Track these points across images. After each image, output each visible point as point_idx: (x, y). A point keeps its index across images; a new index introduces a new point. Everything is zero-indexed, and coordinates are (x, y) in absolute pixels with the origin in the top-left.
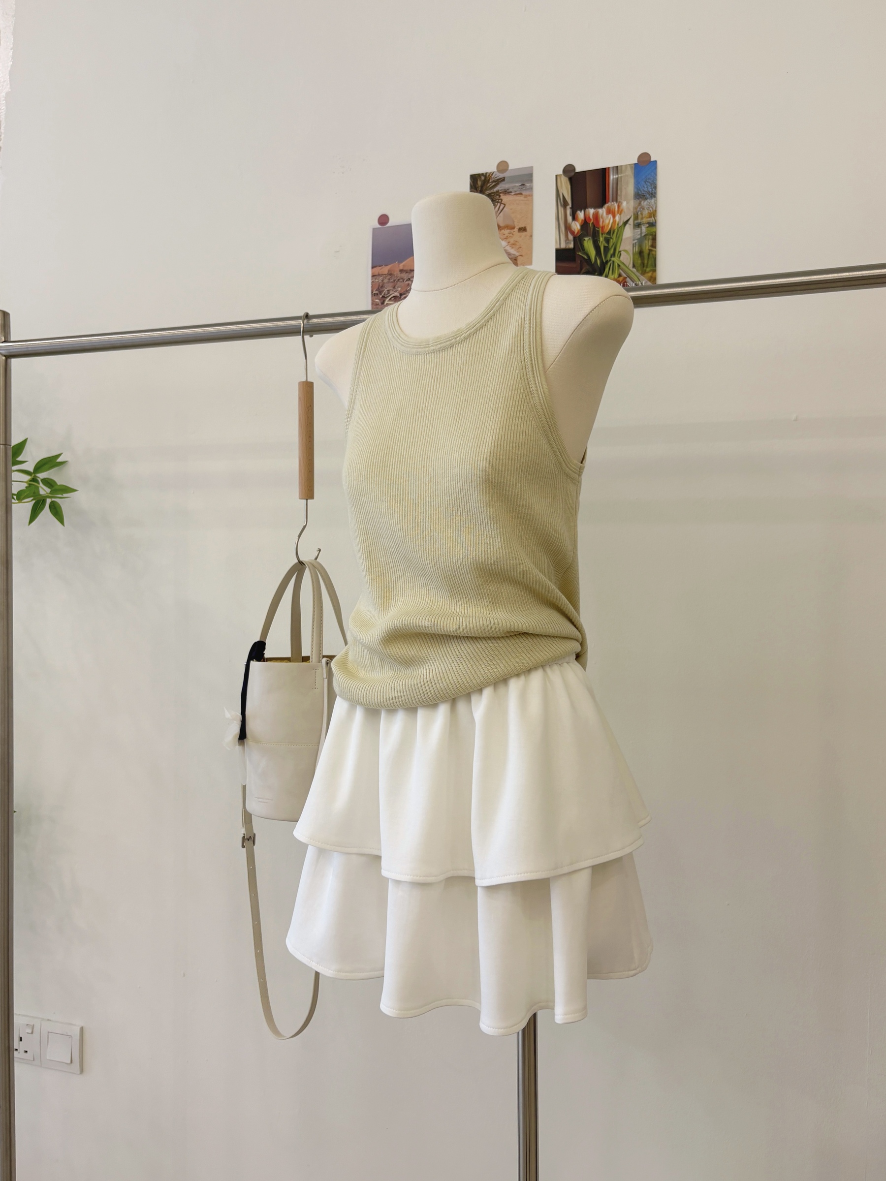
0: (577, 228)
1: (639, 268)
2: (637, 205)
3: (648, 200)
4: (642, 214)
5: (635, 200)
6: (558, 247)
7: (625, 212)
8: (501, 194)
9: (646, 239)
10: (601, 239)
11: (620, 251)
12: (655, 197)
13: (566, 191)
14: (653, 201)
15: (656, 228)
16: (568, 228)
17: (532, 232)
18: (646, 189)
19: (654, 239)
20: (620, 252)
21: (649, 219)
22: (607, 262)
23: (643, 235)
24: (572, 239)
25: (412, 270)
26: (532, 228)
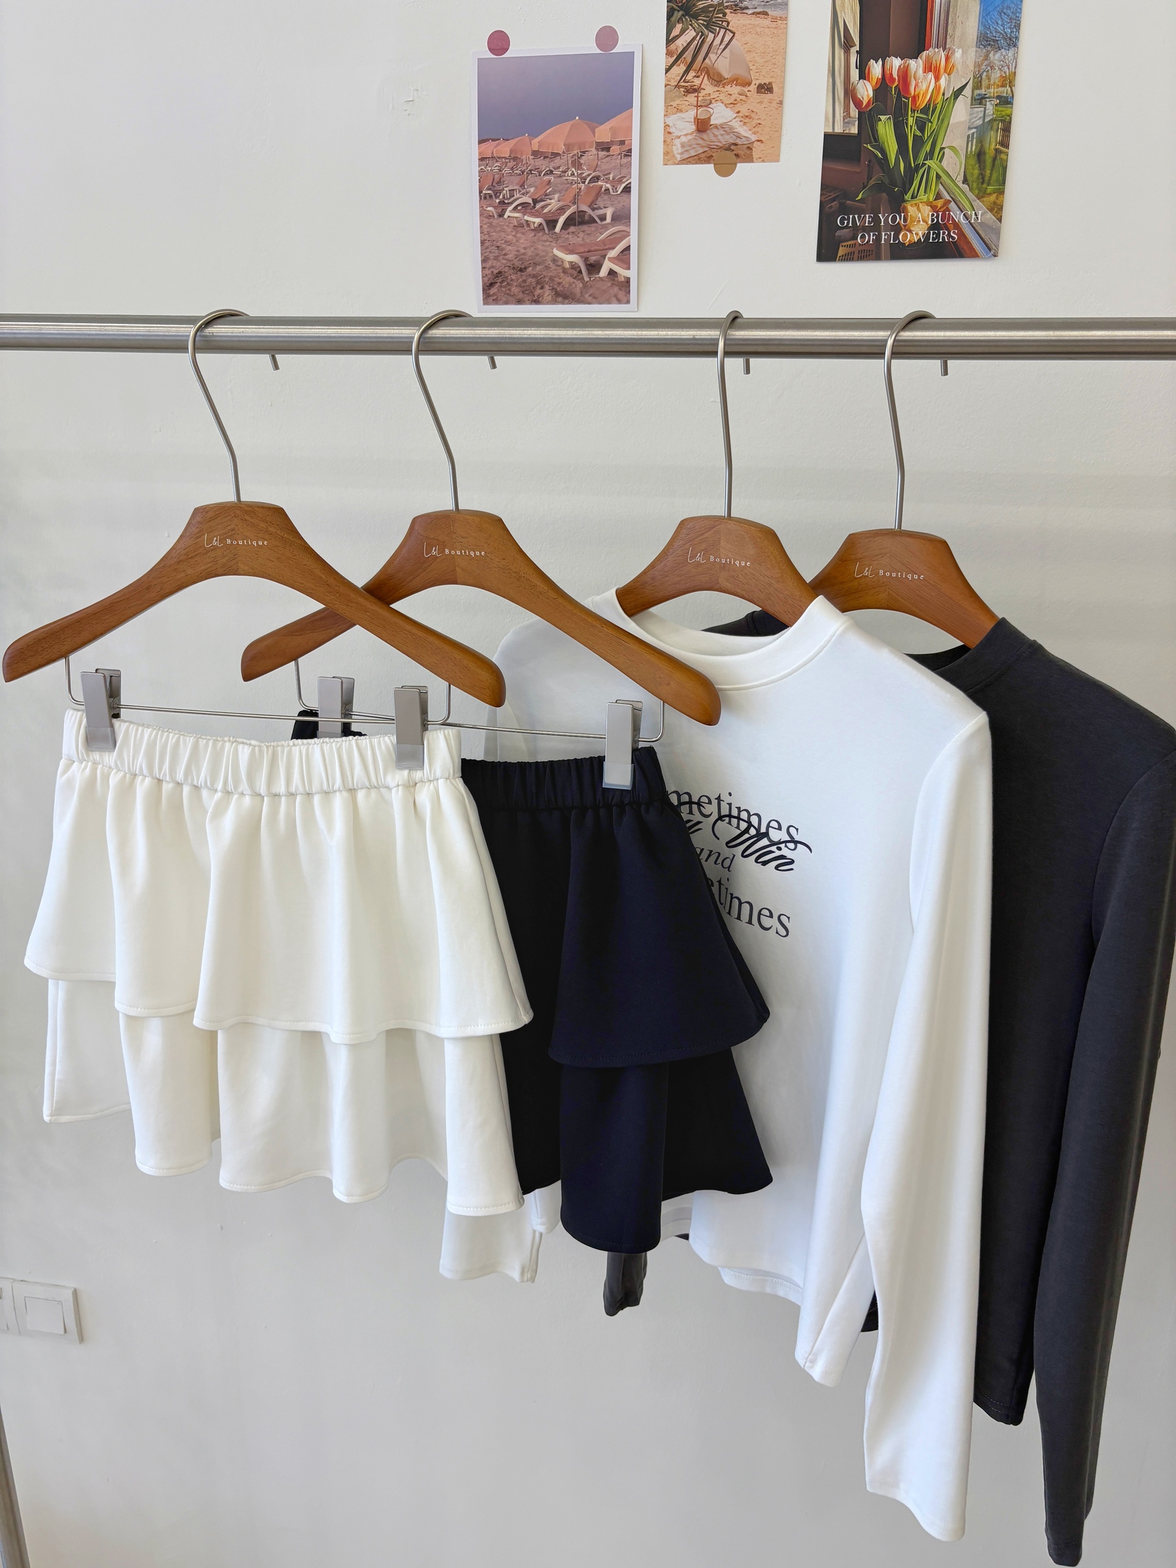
0: (868, 95)
1: (975, 185)
2: (981, 59)
3: (1003, 50)
4: (989, 79)
5: (979, 48)
6: (831, 131)
7: (957, 70)
8: (726, 11)
9: (991, 129)
10: (911, 121)
11: (944, 148)
12: (1015, 45)
13: (851, 16)
14: (1011, 53)
15: (1012, 108)
16: (849, 93)
17: (783, 95)
18: (1000, 29)
19: (1007, 130)
20: (942, 149)
21: (1003, 89)
22: (918, 168)
23: (987, 120)
24: (857, 116)
25: (557, 155)
26: (783, 88)
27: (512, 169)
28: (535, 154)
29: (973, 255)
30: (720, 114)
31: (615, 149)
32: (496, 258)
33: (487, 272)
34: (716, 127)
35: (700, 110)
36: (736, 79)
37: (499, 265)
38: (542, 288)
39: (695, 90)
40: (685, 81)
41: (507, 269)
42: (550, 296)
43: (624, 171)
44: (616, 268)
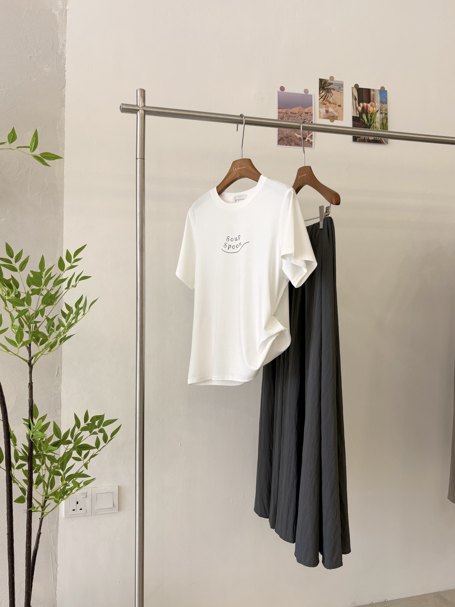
0: (361, 110)
2: (381, 106)
4: (383, 109)
5: (380, 103)
6: (353, 115)
7: (377, 107)
8: (331, 90)
9: (384, 119)
10: (369, 115)
12: (387, 104)
13: (356, 94)
14: (386, 105)
15: (387, 115)
16: (357, 109)
17: (343, 108)
18: (384, 100)
19: (387, 119)
20: (375, 122)
21: (385, 112)
22: (371, 125)
23: (383, 117)
24: (358, 113)
25: (296, 113)
26: (343, 106)
27: (286, 115)
28: (291, 113)
29: (384, 143)
30: (331, 110)
31: (309, 114)
32: (281, 134)
33: (279, 137)
34: (330, 112)
35: (327, 108)
36: (334, 103)
37: (282, 136)
38: (292, 142)
39: (326, 104)
40: (323, 102)
41: (284, 137)
42: (294, 145)
43: (311, 119)
44: (309, 139)
